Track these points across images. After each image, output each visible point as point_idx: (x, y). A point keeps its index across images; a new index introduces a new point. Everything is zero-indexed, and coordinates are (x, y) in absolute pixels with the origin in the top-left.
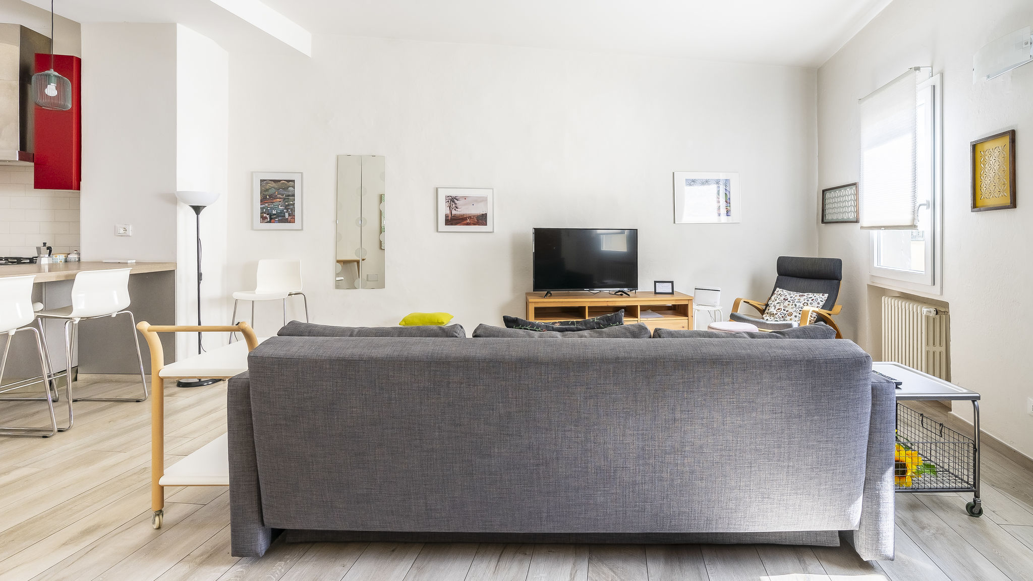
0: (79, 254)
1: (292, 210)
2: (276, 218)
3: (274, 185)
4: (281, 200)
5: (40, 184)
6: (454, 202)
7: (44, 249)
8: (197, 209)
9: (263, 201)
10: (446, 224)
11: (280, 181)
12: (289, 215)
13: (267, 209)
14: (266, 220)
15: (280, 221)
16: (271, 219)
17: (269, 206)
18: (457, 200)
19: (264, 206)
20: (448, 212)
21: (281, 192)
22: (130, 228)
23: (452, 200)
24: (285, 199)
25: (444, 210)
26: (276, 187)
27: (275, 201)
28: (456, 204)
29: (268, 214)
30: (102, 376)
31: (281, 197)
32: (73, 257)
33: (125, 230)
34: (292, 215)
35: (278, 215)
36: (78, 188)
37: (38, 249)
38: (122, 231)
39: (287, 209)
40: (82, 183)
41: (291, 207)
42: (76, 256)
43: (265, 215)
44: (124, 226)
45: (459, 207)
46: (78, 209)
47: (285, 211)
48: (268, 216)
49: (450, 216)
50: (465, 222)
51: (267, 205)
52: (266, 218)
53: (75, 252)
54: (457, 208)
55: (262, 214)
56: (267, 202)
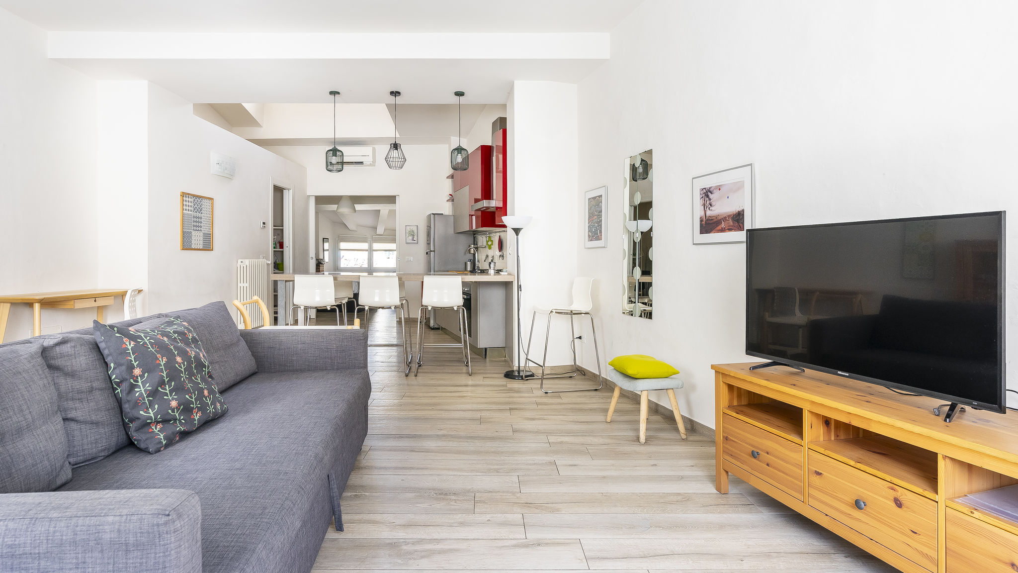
1: (601, 227)
2: (594, 236)
3: (594, 202)
4: (596, 217)
6: (708, 196)
9: (589, 219)
10: (701, 233)
11: (596, 198)
13: (590, 228)
14: (590, 239)
15: (596, 239)
18: (712, 194)
19: (589, 224)
20: (703, 213)
21: (597, 209)
23: (707, 193)
24: (598, 215)
25: (699, 212)
26: (595, 204)
28: (710, 199)
34: (601, 232)
35: (595, 232)
41: (601, 223)
45: (713, 204)
47: (598, 227)
49: (704, 219)
50: (719, 228)
52: (590, 236)
54: (711, 205)
55: (589, 233)
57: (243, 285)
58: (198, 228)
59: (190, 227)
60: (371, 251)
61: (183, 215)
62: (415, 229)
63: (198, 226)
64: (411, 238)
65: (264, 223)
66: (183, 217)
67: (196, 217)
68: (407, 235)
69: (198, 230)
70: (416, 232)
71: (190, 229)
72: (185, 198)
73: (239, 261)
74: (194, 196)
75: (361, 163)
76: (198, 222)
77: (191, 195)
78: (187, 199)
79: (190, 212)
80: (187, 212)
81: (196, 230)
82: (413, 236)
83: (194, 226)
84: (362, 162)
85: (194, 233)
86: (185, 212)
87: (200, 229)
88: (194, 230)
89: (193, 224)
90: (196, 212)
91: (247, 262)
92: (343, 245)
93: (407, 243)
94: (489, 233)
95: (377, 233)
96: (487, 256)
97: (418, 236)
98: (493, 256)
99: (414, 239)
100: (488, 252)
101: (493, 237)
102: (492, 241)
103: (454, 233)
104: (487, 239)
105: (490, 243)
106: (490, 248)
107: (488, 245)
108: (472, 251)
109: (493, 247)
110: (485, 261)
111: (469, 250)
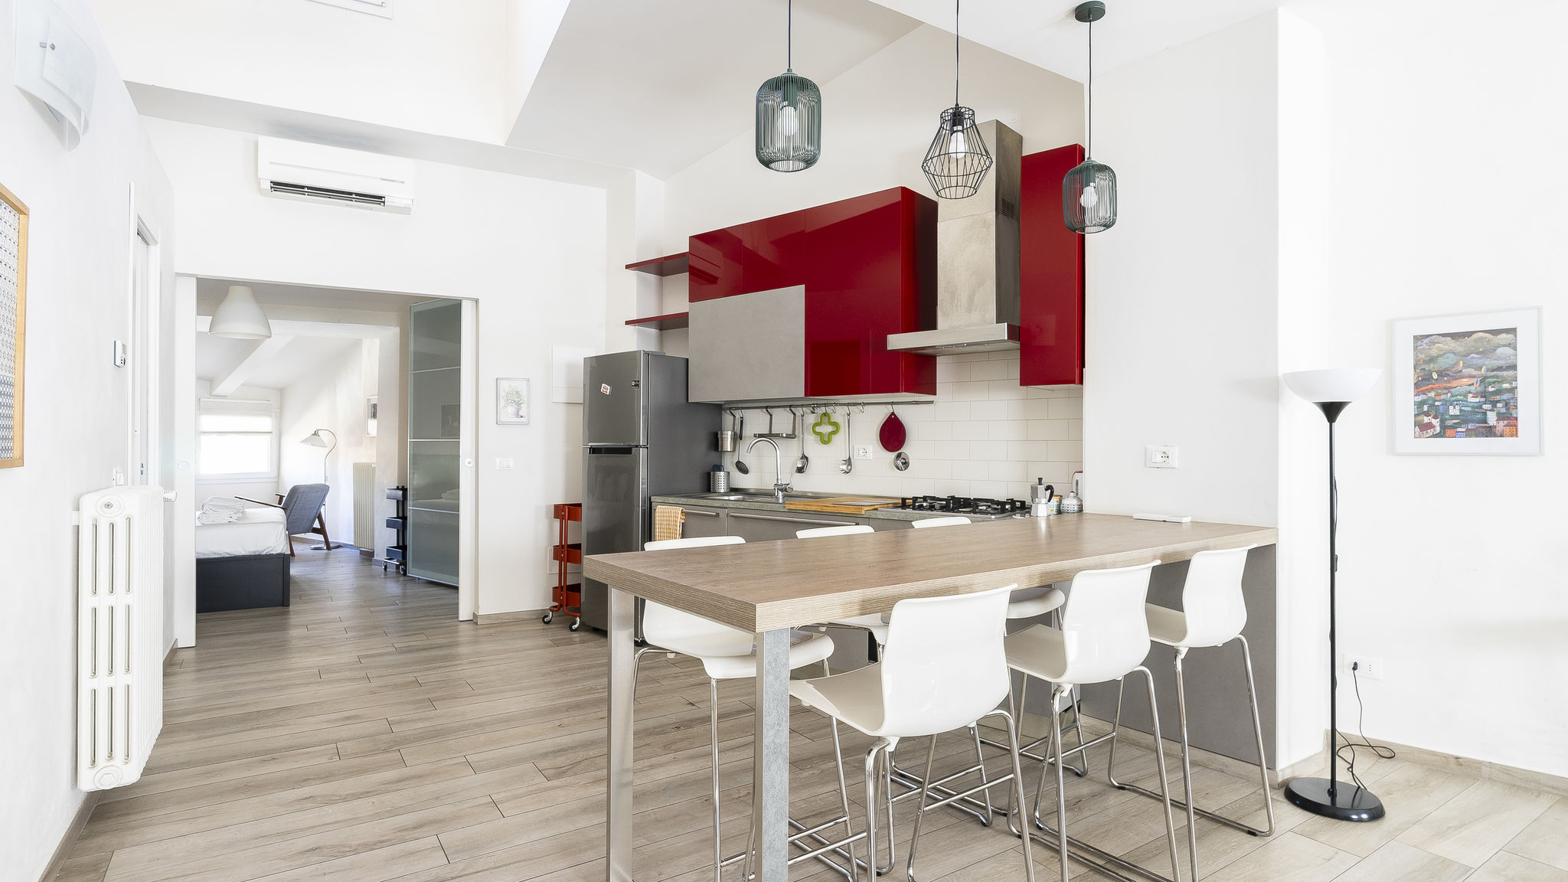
0: (1077, 498)
1: (1507, 404)
2: (1458, 425)
3: (1451, 344)
4: (1474, 381)
5: (1028, 376)
7: (1041, 489)
8: (1332, 410)
9: (1422, 382)
11: (1470, 334)
12: (1501, 417)
13: (1432, 406)
14: (1430, 432)
15: (1469, 433)
16: (1444, 427)
17: (1438, 398)
19: (1424, 397)
21: (1475, 362)
22: (1176, 453)
24: (1486, 377)
26: (1460, 349)
27: (1455, 383)
29: (1435, 417)
31: (1474, 372)
32: (1070, 503)
33: (1166, 456)
34: (1510, 419)
35: (1463, 419)
36: (1081, 380)
37: (1032, 488)
38: (1159, 459)
39: (1494, 403)
40: (1087, 370)
41: (1505, 396)
42: (1075, 502)
43: (1426, 420)
44: (1164, 450)
46: (1080, 419)
47: (1485, 407)
48: (1436, 422)
51: (1432, 394)
52: (1430, 426)
53: (1072, 495)
55: (1419, 418)
56: (1432, 389)
57: (110, 600)
62: (522, 387)
64: (511, 409)
65: (124, 349)
68: (502, 403)
70: (524, 393)
75: (378, 199)
82: (519, 404)
84: (381, 198)
92: (208, 422)
94: (819, 406)
95: (214, 393)
96: (804, 458)
97: (528, 406)
98: (849, 462)
99: (521, 413)
100: (813, 448)
101: (839, 414)
102: (835, 425)
103: (684, 401)
104: (811, 419)
105: (826, 429)
106: (825, 440)
107: (815, 432)
108: (728, 445)
109: (839, 439)
110: (800, 470)
111: (715, 443)
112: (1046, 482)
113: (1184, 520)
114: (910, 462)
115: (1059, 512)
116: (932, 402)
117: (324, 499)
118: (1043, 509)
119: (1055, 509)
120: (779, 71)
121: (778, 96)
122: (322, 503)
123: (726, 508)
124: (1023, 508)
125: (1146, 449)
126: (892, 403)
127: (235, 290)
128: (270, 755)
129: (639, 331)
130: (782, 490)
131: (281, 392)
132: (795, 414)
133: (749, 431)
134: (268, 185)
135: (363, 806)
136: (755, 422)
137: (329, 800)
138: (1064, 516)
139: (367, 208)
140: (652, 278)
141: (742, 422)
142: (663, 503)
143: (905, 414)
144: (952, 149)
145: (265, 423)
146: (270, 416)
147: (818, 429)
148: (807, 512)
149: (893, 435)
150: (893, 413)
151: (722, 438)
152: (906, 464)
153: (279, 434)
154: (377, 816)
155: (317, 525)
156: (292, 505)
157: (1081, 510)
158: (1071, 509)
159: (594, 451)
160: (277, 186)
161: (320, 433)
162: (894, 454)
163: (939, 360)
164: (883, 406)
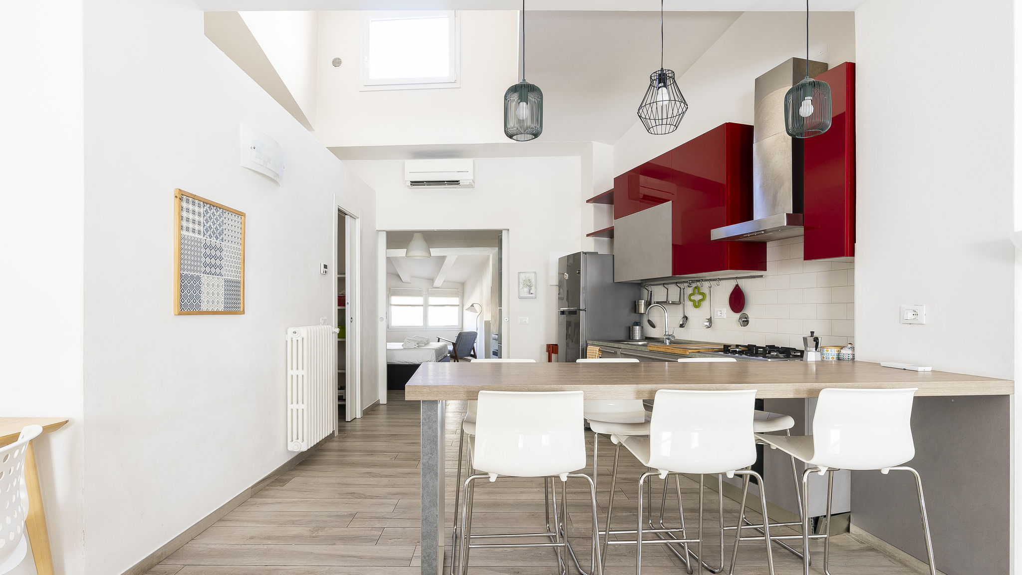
0: (853, 348)
5: (811, 253)
7: (811, 341)
22: (923, 311)
30: (881, 542)
32: (847, 352)
33: (915, 314)
36: (852, 254)
37: (805, 339)
38: (910, 316)
40: (857, 245)
42: (850, 352)
44: (915, 308)
46: (852, 285)
53: (850, 346)
57: (297, 372)
58: (214, 268)
59: (197, 266)
60: (426, 305)
61: (181, 240)
62: (532, 277)
63: (215, 266)
64: (526, 290)
65: (325, 267)
66: (181, 244)
67: (211, 247)
68: (521, 286)
69: (215, 274)
70: (533, 280)
71: (197, 271)
72: (184, 204)
73: (290, 330)
74: (205, 202)
75: (456, 182)
76: (215, 257)
77: (200, 199)
78: (191, 207)
79: (196, 235)
80: (191, 234)
81: (210, 273)
82: (530, 287)
83: (206, 265)
84: (458, 181)
85: (205, 279)
86: (184, 233)
87: (218, 271)
88: (205, 272)
89: (203, 260)
90: (210, 236)
91: (303, 332)
92: (395, 300)
93: (520, 298)
94: (693, 282)
95: (434, 285)
96: (686, 318)
97: (536, 288)
98: (710, 320)
99: (531, 292)
100: (691, 311)
101: (705, 287)
102: (703, 294)
103: (612, 282)
104: (689, 291)
105: (697, 298)
106: (697, 305)
107: (691, 300)
108: (642, 309)
109: (705, 304)
110: (682, 326)
111: (635, 308)
112: (815, 335)
113: (920, 369)
114: (750, 320)
115: (839, 359)
116: (761, 276)
117: (475, 340)
118: (812, 356)
119: (835, 357)
120: (516, 81)
121: (515, 97)
122: (474, 342)
123: (620, 348)
124: (801, 355)
125: (900, 307)
126: (737, 278)
127: (416, 235)
128: (371, 453)
129: (595, 239)
130: (668, 339)
131: (463, 284)
132: (680, 288)
133: (655, 299)
134: (410, 183)
135: (385, 481)
136: (659, 293)
137: (375, 475)
138: (842, 363)
139: (454, 188)
140: (605, 206)
141: (651, 294)
142: (592, 345)
143: (745, 285)
144: (659, 98)
145: (456, 300)
146: (459, 297)
147: (692, 298)
148: (659, 352)
149: (737, 301)
150: (737, 285)
151: (638, 305)
152: (747, 322)
153: (462, 305)
154: (386, 486)
155: (472, 353)
156: (459, 342)
157: (853, 359)
158: (846, 357)
159: (563, 313)
160: (414, 183)
161: (474, 305)
162: (738, 315)
163: (769, 245)
164: (732, 281)
